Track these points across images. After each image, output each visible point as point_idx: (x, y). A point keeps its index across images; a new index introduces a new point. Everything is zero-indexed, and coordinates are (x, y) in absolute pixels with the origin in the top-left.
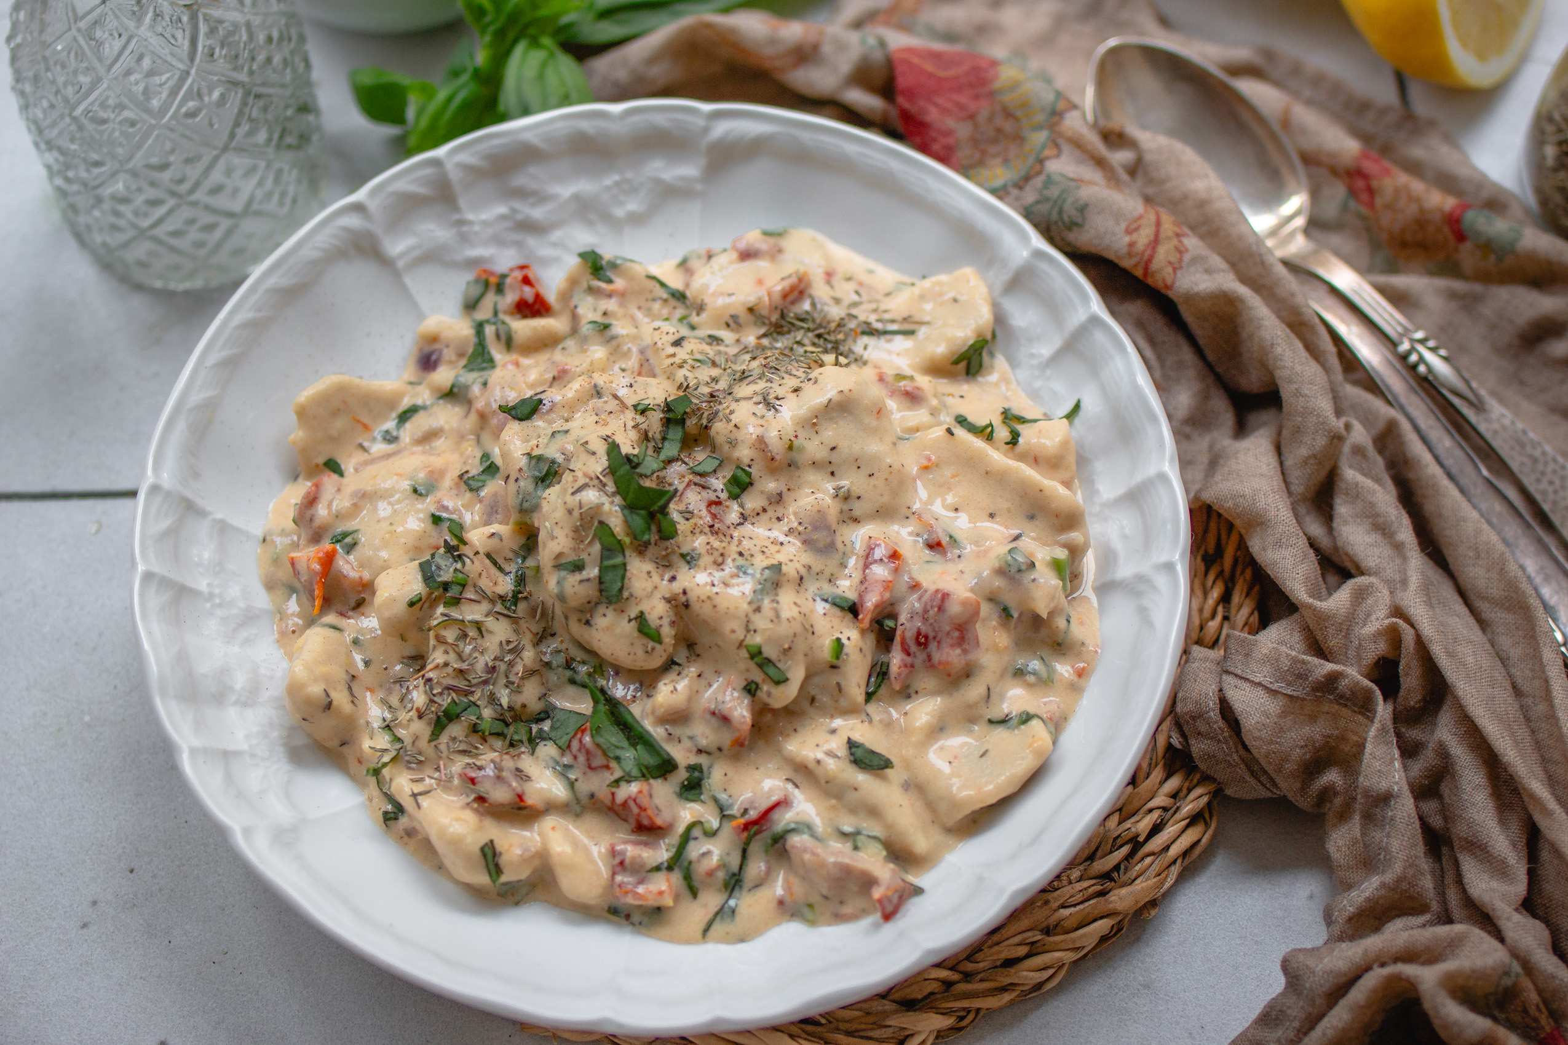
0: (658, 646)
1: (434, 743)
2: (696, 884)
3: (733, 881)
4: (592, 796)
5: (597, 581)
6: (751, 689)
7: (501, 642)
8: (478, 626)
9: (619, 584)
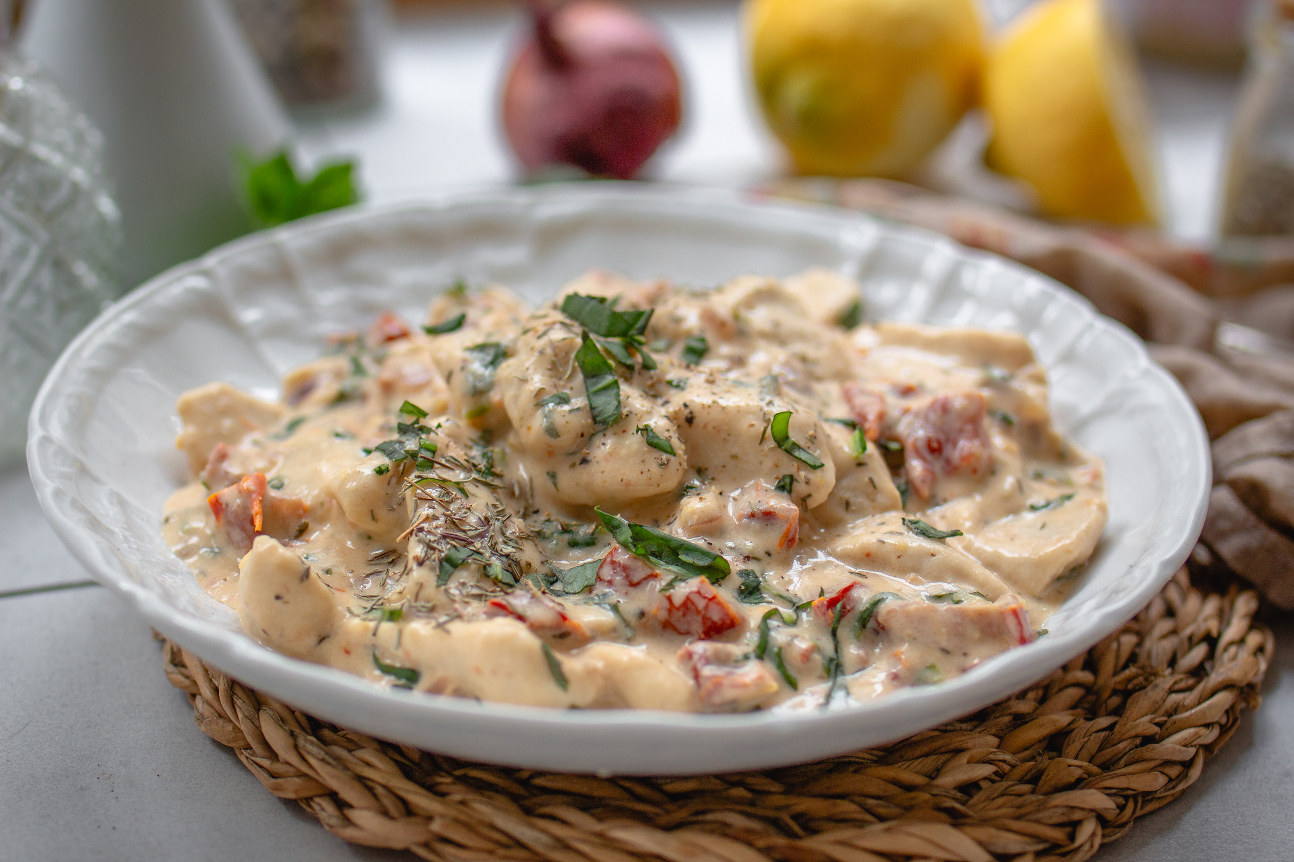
0: (672, 458)
1: (443, 588)
2: (792, 673)
3: (833, 667)
4: (642, 614)
5: (588, 408)
6: (785, 486)
7: (487, 504)
8: (459, 486)
9: (616, 403)
